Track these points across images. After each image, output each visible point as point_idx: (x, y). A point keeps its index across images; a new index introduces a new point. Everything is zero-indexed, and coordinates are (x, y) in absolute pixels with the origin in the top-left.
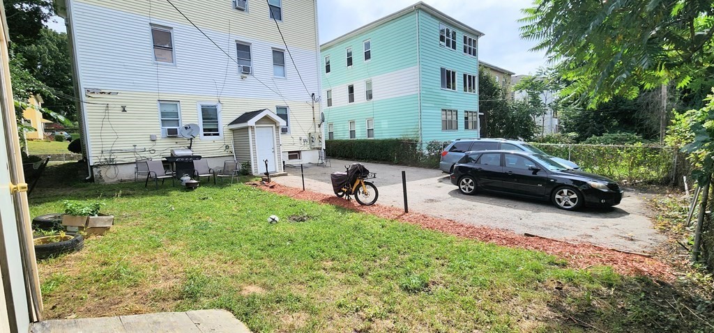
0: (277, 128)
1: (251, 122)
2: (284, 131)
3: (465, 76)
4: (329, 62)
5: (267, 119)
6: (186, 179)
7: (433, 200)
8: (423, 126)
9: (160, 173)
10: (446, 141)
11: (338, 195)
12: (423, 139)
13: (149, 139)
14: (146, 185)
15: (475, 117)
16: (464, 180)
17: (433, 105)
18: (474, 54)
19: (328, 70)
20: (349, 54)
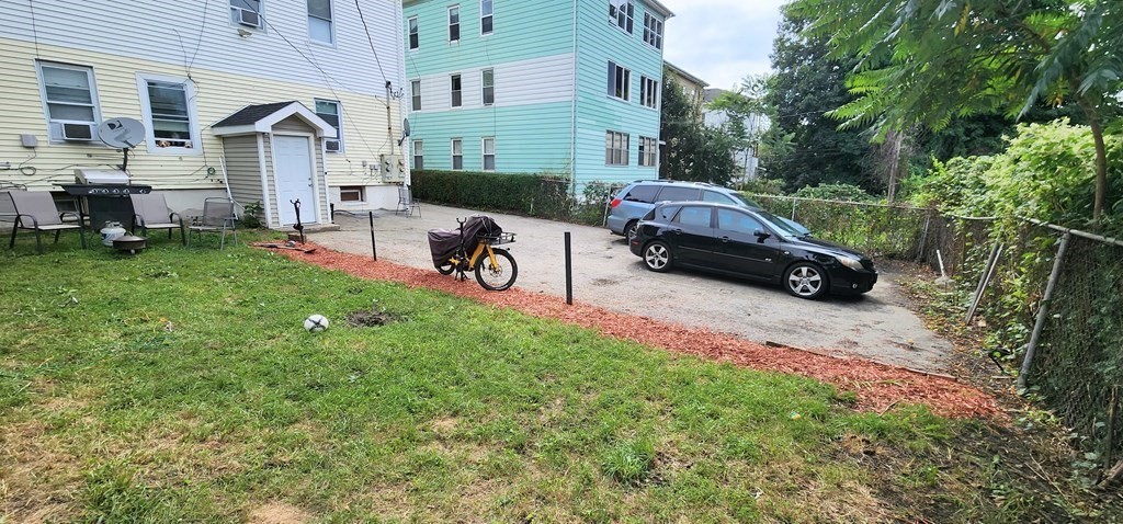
0: (319, 140)
1: (263, 125)
2: (333, 147)
3: (643, 79)
4: (416, 29)
5: (296, 121)
6: (115, 231)
7: (605, 281)
8: (578, 156)
9: (49, 219)
10: (616, 182)
11: (442, 271)
12: (577, 177)
13: (19, 143)
14: (12, 244)
15: (653, 148)
16: (652, 248)
17: (594, 123)
18: (658, 46)
19: (414, 43)
20: (454, 19)
